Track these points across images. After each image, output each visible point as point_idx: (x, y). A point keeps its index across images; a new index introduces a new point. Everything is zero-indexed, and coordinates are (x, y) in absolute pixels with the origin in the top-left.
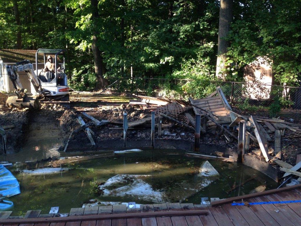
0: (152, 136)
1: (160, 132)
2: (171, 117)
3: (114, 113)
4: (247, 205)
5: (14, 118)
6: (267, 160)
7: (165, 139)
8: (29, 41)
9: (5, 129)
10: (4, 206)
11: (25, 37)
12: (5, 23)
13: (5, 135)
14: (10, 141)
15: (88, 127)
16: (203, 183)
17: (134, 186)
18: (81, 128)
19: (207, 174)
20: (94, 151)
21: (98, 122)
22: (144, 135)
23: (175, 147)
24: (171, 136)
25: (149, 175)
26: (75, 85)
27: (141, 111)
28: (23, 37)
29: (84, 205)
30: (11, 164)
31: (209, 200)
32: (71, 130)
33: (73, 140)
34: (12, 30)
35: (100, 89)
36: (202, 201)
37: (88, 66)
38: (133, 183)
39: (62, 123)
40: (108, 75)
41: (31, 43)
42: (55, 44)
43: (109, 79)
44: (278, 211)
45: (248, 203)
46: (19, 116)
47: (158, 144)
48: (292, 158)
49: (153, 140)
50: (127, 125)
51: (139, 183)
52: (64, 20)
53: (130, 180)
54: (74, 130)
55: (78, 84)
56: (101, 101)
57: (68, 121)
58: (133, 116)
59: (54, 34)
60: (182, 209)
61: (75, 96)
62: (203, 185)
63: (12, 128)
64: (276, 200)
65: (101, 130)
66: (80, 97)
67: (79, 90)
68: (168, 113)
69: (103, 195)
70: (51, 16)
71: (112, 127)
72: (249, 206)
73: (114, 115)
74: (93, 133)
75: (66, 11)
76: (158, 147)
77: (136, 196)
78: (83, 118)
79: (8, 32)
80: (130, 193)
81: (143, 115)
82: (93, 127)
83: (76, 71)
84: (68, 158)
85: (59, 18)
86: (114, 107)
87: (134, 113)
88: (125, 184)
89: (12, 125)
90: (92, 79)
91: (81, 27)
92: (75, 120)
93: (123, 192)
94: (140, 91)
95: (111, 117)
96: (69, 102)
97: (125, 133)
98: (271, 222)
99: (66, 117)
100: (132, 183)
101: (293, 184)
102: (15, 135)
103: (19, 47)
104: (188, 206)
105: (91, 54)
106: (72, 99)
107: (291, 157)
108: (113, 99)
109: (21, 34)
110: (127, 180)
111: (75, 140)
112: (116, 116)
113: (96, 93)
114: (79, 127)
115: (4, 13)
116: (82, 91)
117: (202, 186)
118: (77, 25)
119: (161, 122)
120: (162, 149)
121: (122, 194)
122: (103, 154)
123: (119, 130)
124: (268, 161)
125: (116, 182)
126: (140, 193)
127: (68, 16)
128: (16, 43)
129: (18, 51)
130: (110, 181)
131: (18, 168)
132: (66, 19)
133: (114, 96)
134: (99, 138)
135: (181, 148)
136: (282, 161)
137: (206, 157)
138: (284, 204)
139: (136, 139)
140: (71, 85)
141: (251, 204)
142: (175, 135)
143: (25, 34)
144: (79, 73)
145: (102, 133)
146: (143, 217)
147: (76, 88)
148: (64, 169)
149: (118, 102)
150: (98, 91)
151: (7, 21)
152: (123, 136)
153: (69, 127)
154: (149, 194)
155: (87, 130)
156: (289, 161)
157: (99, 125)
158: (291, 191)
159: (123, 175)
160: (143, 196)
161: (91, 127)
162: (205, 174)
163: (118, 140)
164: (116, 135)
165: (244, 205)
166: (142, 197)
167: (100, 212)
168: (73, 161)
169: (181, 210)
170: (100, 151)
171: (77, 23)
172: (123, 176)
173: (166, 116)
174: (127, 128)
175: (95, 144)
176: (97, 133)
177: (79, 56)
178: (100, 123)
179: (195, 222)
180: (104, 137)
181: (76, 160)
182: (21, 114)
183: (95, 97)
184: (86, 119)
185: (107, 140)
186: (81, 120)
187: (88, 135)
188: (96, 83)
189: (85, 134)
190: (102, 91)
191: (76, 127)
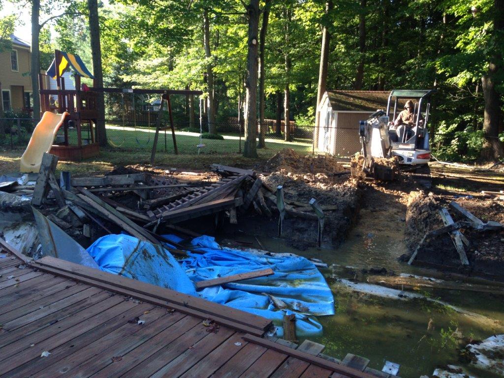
5: (337, 195)
8: (374, 77)
9: (323, 211)
10: (309, 328)
11: (369, 69)
12: (343, 50)
13: (322, 219)
14: (328, 229)
15: (458, 229)
18: (444, 229)
20: (465, 277)
21: (479, 224)
26: (440, 150)
28: (366, 71)
30: (325, 265)
32: (425, 230)
33: (427, 247)
34: (351, 61)
35: (488, 161)
37: (467, 117)
39: (409, 214)
41: (377, 79)
46: (345, 194)
52: (438, 38)
54: (430, 230)
55: (446, 149)
61: (438, 169)
63: (334, 211)
66: (447, 172)
67: (446, 159)
69: (476, 363)
70: (416, 33)
74: (468, 243)
75: (444, 22)
78: (449, 211)
79: (345, 63)
82: (469, 231)
83: (445, 125)
84: (413, 277)
85: (429, 36)
89: (333, 206)
90: (476, 142)
91: (467, 48)
92: (434, 212)
99: (419, 205)
102: (336, 222)
103: (357, 86)
105: (479, 95)
109: (363, 66)
111: (431, 249)
113: (479, 167)
114: (440, 226)
115: (345, 35)
116: (452, 162)
127: (446, 30)
128: (354, 79)
129: (356, 93)
130: (493, 343)
132: (441, 37)
134: (479, 254)
143: (369, 66)
144: (449, 129)
145: (485, 245)
147: (442, 156)
148: (406, 294)
150: (484, 164)
151: (346, 47)
153: (423, 223)
155: (455, 235)
157: (481, 230)
161: (464, 230)
168: (423, 285)
170: (476, 278)
175: (467, 263)
177: (456, 99)
178: (484, 226)
180: (488, 254)
181: (429, 284)
182: (348, 190)
183: (477, 176)
184: (455, 215)
185: (494, 260)
186: (446, 214)
187: (456, 244)
188: (482, 149)
189: (452, 242)
190: (491, 165)
191: (436, 226)
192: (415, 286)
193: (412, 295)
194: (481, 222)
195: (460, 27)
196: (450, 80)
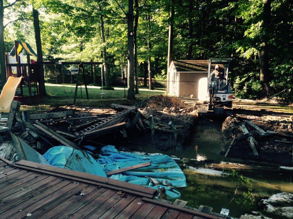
3: (282, 125)
5: (183, 119)
8: (198, 52)
9: (176, 128)
10: (173, 195)
12: (181, 38)
13: (176, 133)
14: (179, 139)
15: (251, 136)
18: (243, 136)
20: (257, 162)
21: (263, 132)
26: (237, 92)
28: (194, 49)
30: (179, 159)
32: (233, 137)
33: (235, 146)
34: (185, 43)
35: (264, 98)
37: (251, 74)
39: (223, 128)
40: (275, 83)
41: (200, 54)
43: (276, 87)
46: (188, 118)
52: (233, 30)
54: (235, 137)
55: (240, 92)
56: (265, 110)
57: (230, 127)
59: (222, 45)
61: (237, 103)
63: (182, 128)
65: (265, 141)
66: (242, 104)
67: (241, 97)
69: (267, 210)
70: (221, 28)
71: (278, 139)
73: (281, 127)
74: (257, 143)
75: (236, 21)
78: (245, 126)
79: (182, 45)
82: (257, 136)
83: (239, 79)
84: (228, 163)
85: (228, 29)
86: (282, 118)
89: (181, 126)
90: (256, 86)
91: (250, 36)
92: (237, 127)
93: (290, 213)
95: (277, 128)
96: (232, 109)
99: (228, 123)
102: (184, 134)
103: (189, 58)
106: (234, 106)
108: (280, 109)
109: (192, 47)
111: (237, 147)
112: (284, 128)
113: (259, 101)
114: (241, 134)
115: (181, 29)
116: (244, 99)
118: (246, 33)
123: (287, 143)
127: (237, 25)
128: (187, 54)
129: (189, 61)
130: (275, 198)
131: (185, 163)
132: (234, 29)
133: (280, 106)
134: (263, 149)
143: (195, 46)
144: (242, 80)
145: (267, 144)
147: (238, 96)
148: (225, 173)
149: (286, 112)
150: (262, 99)
151: (182, 36)
153: (231, 133)
155: (250, 139)
157: (263, 135)
159: (290, 194)
161: (255, 136)
164: (283, 148)
168: (235, 168)
170: (263, 162)
171: (245, 31)
172: (291, 196)
175: (258, 154)
177: (244, 63)
178: (265, 134)
180: (268, 149)
181: (237, 167)
182: (189, 116)
183: (258, 106)
184: (249, 128)
185: (272, 152)
186: (244, 128)
187: (250, 144)
188: (260, 91)
189: (248, 143)
190: (266, 99)
191: (239, 134)
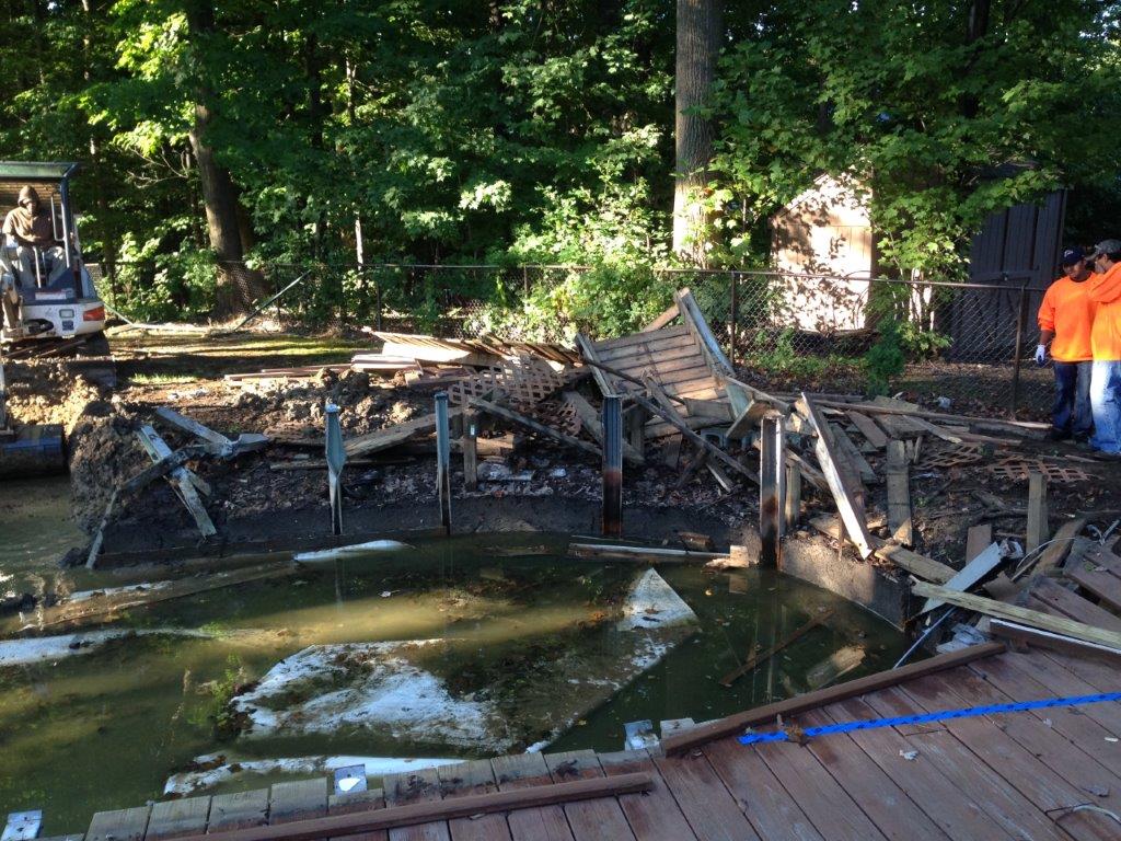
0: (441, 487)
1: (472, 470)
2: (511, 409)
3: (291, 405)
4: (796, 738)
6: (865, 552)
7: (492, 497)
15: (183, 464)
16: (640, 656)
17: (375, 688)
18: (153, 470)
19: (654, 620)
20: (213, 560)
21: (223, 445)
22: (409, 485)
23: (530, 522)
24: (516, 481)
25: (432, 641)
26: (132, 297)
27: (399, 394)
29: (170, 779)
31: (657, 731)
32: (114, 481)
33: (122, 518)
35: (235, 313)
36: (630, 734)
37: (180, 222)
38: (372, 678)
40: (265, 256)
42: (44, 138)
43: (268, 271)
44: (914, 753)
45: (802, 731)
47: (467, 518)
48: (952, 539)
49: (445, 502)
50: (342, 449)
51: (393, 673)
52: (78, 43)
53: (357, 665)
54: (125, 480)
55: (147, 295)
57: (97, 447)
58: (364, 415)
59: (40, 101)
60: (549, 778)
61: (132, 342)
62: (639, 662)
64: (904, 709)
65: (237, 474)
66: (151, 346)
67: (148, 318)
68: (498, 395)
71: (282, 460)
72: (803, 742)
73: (289, 414)
74: (207, 489)
75: (86, 9)
76: (468, 527)
77: (383, 727)
78: (159, 430)
80: (359, 718)
81: (406, 407)
82: (206, 464)
83: (134, 242)
84: (103, 594)
85: (58, 38)
86: (290, 382)
87: (368, 402)
88: (337, 682)
90: (200, 271)
91: (143, 68)
92: (128, 438)
94: (395, 314)
95: (276, 421)
97: (333, 480)
98: (890, 802)
99: (91, 429)
100: (368, 675)
101: (960, 644)
104: (576, 761)
105: (192, 175)
107: (947, 539)
110: (347, 665)
111: (132, 521)
112: (298, 417)
113: (220, 327)
114: (146, 465)
116: (160, 323)
117: (637, 668)
118: (124, 56)
119: (473, 433)
120: (482, 534)
121: (327, 724)
122: (248, 570)
123: (310, 469)
124: (868, 558)
125: (303, 676)
126: (400, 714)
130: (280, 676)
132: (87, 42)
133: (291, 339)
134: (233, 506)
135: (555, 526)
136: (915, 554)
137: (647, 554)
138: (934, 724)
139: (381, 500)
140: (116, 301)
141: (810, 732)
142: (529, 478)
144: (145, 249)
145: (242, 485)
146: (394, 827)
148: (88, 637)
150: (228, 320)
152: (326, 495)
153: (106, 467)
154: (434, 714)
155: (178, 478)
156: (943, 552)
157: (230, 455)
158: (956, 669)
159: (329, 648)
160: (412, 725)
161: (197, 463)
162: (646, 619)
163: (308, 510)
164: (301, 489)
165: (787, 740)
166: (406, 727)
167: (214, 821)
168: (125, 605)
169: (546, 783)
170: (235, 556)
172: (332, 652)
173: (490, 406)
174: (340, 462)
175: (213, 530)
176: (222, 486)
177: (143, 182)
178: (234, 447)
179: (602, 827)
180: (251, 502)
181: (137, 599)
183: (214, 345)
184: (173, 435)
185: (263, 512)
186: (152, 438)
187: (183, 496)
188: (217, 289)
189: (174, 495)
190: (242, 319)
191: (136, 468)
192: (106, 614)
193: (100, 637)
194: (225, 441)
195: (119, 21)
196: (120, 138)
